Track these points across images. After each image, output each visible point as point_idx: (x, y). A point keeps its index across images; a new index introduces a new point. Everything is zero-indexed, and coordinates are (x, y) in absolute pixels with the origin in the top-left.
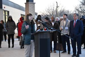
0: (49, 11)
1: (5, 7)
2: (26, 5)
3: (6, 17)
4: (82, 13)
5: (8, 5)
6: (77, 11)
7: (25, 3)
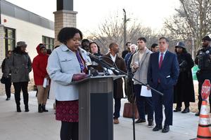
0: (106, 29)
1: (5, 21)
3: (9, 42)
4: (180, 33)
5: (14, 16)
6: (167, 29)
7: (54, 13)
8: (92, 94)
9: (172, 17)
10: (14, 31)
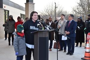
0: (48, 11)
1: (5, 7)
2: (26, 5)
3: (6, 16)
5: (8, 5)
6: (74, 12)
7: (25, 3)
8: (39, 37)
9: (76, 7)
10: (8, 11)
